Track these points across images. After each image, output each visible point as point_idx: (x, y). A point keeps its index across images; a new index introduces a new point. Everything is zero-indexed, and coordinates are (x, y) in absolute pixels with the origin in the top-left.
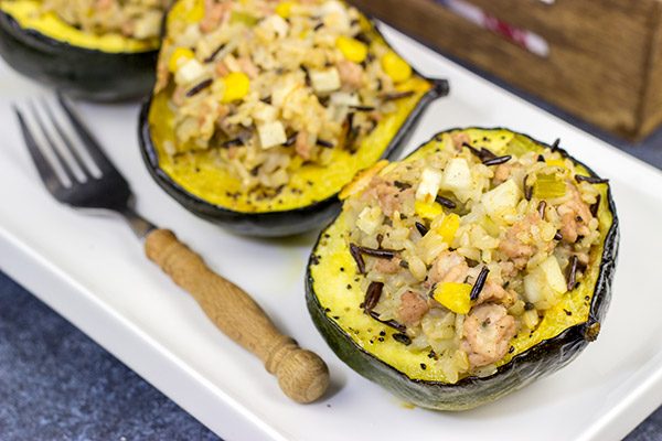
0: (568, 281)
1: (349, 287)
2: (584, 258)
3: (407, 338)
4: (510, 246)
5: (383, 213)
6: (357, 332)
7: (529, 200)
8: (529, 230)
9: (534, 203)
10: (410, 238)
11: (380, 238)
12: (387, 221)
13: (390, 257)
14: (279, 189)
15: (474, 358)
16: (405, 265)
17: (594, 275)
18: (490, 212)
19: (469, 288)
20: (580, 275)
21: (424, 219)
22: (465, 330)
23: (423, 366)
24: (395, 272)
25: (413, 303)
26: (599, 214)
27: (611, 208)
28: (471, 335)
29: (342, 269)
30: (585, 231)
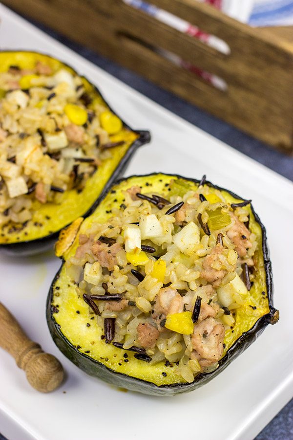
0: (246, 283)
1: (88, 325)
2: (250, 262)
3: (148, 357)
4: (208, 274)
5: (101, 266)
6: (107, 360)
7: (209, 234)
8: (218, 259)
9: (214, 236)
10: (128, 282)
11: (104, 285)
12: (106, 271)
13: (118, 300)
14: (25, 224)
15: (204, 362)
16: (132, 304)
17: (262, 274)
18: (183, 249)
19: (189, 314)
20: (252, 276)
21: (137, 266)
22: (194, 344)
23: (164, 374)
24: (125, 310)
25: (148, 332)
26: (250, 226)
27: (257, 220)
28: (199, 347)
29: (78, 312)
30: (249, 244)
